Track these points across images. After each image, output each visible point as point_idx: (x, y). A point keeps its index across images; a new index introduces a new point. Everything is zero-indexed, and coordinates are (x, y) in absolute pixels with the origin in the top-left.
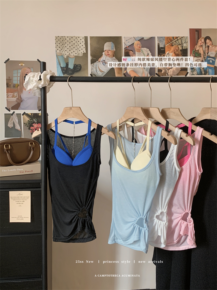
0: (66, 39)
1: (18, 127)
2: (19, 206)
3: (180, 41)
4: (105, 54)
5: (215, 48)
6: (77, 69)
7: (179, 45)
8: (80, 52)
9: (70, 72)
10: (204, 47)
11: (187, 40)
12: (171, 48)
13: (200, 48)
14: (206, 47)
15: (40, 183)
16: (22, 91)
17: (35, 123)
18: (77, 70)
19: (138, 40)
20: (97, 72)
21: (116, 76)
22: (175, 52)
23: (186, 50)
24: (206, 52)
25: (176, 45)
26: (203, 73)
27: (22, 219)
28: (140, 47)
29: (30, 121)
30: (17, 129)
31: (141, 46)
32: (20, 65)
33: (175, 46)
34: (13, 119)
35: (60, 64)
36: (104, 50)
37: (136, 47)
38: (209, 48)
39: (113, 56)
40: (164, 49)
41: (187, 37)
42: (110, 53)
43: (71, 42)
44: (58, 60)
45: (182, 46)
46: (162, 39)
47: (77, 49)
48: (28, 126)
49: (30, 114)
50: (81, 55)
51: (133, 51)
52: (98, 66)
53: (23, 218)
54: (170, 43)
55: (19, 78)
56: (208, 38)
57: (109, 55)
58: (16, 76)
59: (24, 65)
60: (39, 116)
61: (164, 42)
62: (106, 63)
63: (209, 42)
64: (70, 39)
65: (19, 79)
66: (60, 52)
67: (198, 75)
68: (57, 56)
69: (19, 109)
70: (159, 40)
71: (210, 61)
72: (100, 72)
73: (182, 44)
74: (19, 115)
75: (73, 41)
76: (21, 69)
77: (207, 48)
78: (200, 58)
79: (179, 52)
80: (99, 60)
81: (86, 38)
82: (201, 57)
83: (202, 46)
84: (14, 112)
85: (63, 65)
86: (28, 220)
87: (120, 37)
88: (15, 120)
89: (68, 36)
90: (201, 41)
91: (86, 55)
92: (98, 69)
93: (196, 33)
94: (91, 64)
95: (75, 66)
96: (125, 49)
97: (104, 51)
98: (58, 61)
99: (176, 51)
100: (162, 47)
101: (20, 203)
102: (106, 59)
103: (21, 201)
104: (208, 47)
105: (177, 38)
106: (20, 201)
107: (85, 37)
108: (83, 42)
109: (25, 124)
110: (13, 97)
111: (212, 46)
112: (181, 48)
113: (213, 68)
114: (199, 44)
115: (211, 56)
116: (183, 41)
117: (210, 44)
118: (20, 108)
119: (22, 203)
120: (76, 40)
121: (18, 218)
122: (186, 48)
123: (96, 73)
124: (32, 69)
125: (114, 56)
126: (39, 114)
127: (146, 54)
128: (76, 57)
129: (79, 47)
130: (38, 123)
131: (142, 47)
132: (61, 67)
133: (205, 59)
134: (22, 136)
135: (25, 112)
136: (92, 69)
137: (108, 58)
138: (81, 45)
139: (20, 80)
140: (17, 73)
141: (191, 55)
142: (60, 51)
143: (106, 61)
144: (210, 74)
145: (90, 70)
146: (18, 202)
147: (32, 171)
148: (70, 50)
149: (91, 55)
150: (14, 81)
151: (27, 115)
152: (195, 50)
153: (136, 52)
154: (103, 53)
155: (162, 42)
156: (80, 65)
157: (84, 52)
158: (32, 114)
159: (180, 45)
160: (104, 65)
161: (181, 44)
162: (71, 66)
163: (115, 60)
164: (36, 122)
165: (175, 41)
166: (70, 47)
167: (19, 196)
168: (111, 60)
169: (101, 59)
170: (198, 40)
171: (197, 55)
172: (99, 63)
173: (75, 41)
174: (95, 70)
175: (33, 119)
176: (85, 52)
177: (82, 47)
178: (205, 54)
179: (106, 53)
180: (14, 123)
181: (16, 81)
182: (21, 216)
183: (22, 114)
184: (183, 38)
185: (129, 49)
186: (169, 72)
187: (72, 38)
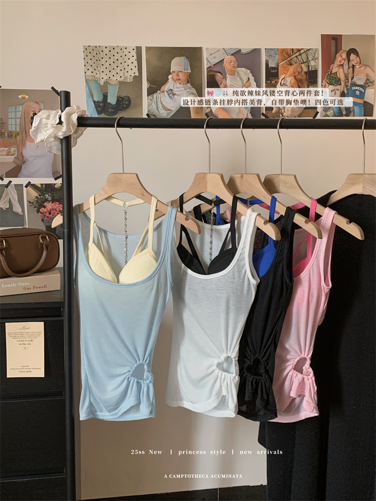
0: (102, 51)
1: (17, 209)
2: (23, 348)
3: (304, 56)
4: (173, 78)
5: (365, 69)
6: (123, 104)
7: (302, 63)
8: (128, 75)
9: (110, 110)
10: (346, 67)
11: (316, 55)
12: (289, 69)
13: (339, 69)
14: (349, 68)
15: (61, 308)
16: (23, 144)
17: (48, 200)
18: (123, 107)
19: (232, 55)
20: (158, 110)
21: (192, 118)
22: (296, 77)
23: (316, 72)
24: (350, 76)
25: (298, 64)
26: (344, 113)
27: (28, 372)
28: (234, 67)
29: (39, 197)
30: (16, 211)
31: (236, 64)
32: (20, 97)
33: (295, 65)
34: (9, 194)
35: (92, 96)
36: (171, 71)
37: (227, 66)
38: (355, 69)
39: (186, 82)
40: (276, 71)
41: (316, 50)
42: (181, 76)
43: (112, 57)
44: (89, 89)
45: (309, 66)
46: (272, 52)
47: (123, 70)
48: (35, 207)
49: (40, 186)
50: (130, 80)
51: (221, 74)
52: (161, 101)
53: (31, 370)
54: (286, 60)
55: (18, 121)
56: (353, 51)
57: (180, 80)
58: (13, 116)
59: (27, 97)
60: (56, 189)
61: (277, 57)
62: (174, 95)
63: (354, 59)
64: (110, 51)
65: (18, 123)
66: (92, 74)
67: (336, 116)
68: (86, 81)
69: (19, 176)
70: (267, 54)
71: (357, 92)
72: (164, 111)
73: (308, 61)
74: (19, 187)
75: (116, 54)
76: (23, 104)
77: (351, 69)
78: (339, 87)
79: (302, 77)
80: (162, 89)
81: (139, 50)
82: (340, 84)
83: (342, 65)
84: (10, 182)
85: (98, 97)
86: (41, 374)
87: (200, 49)
88: (13, 196)
89: (106, 45)
90: (341, 57)
91: (138, 79)
92: (160, 106)
93: (332, 43)
94: (148, 96)
95: (120, 100)
96: (209, 69)
97: (171, 74)
98: (88, 91)
99: (297, 73)
100: (274, 66)
101: (25, 344)
102: (174, 88)
103: (26, 339)
104: (353, 66)
105: (299, 50)
106: (24, 339)
107: (136, 47)
108: (133, 56)
109: (30, 202)
110: (8, 155)
111: (360, 65)
112: (305, 69)
113: (361, 104)
114: (337, 62)
115: (358, 83)
116: (309, 57)
117: (356, 62)
118: (20, 174)
119: (29, 344)
120: (121, 53)
121: (22, 370)
122: (315, 68)
123: (156, 113)
124: (43, 105)
125: (188, 82)
126: (55, 184)
127: (245, 80)
128: (121, 84)
129: (126, 65)
130: (53, 201)
131: (239, 66)
132: (94, 102)
133: (348, 88)
134: (26, 225)
135: (29, 182)
136: (149, 106)
137: (178, 85)
138: (129, 62)
139: (20, 125)
140: (16, 111)
141: (324, 81)
142: (92, 72)
143: (175, 90)
144: (355, 115)
145: (146, 107)
146: (22, 342)
147: (45, 286)
148: (110, 71)
149: (147, 80)
150: (10, 126)
151: (34, 187)
152: (331, 72)
153: (227, 75)
154: (170, 77)
155: (272, 58)
156: (128, 97)
157: (135, 75)
158: (42, 185)
159: (304, 63)
160: (170, 97)
161: (306, 62)
162: (112, 100)
163: (190, 88)
164: (50, 199)
165: (296, 57)
166: (110, 65)
167: (22, 331)
168: (183, 89)
169: (166, 87)
170: (336, 54)
171: (334, 81)
172: (162, 94)
173: (119, 55)
174: (155, 107)
175: (44, 194)
176: (138, 75)
177: (132, 66)
178: (348, 79)
179: (175, 77)
180: (10, 202)
181: (14, 126)
182: (28, 366)
183: (24, 185)
184: (310, 51)
185: (216, 69)
186: (284, 111)
187: (114, 49)
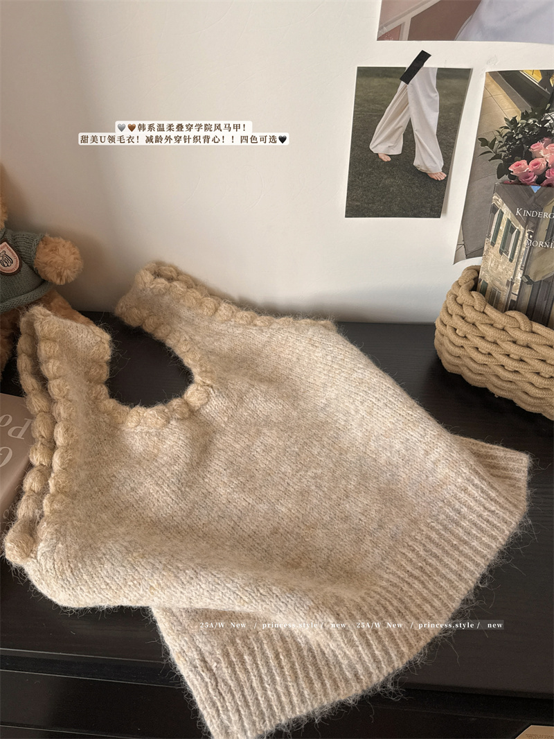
1: (428, 158)
17: (549, 135)
29: (521, 123)
30: (423, 169)
48: (497, 157)
49: (537, 79)
69: (462, 33)
84: (423, 56)
109: (484, 142)
158: (546, 74)
175: (544, 111)
